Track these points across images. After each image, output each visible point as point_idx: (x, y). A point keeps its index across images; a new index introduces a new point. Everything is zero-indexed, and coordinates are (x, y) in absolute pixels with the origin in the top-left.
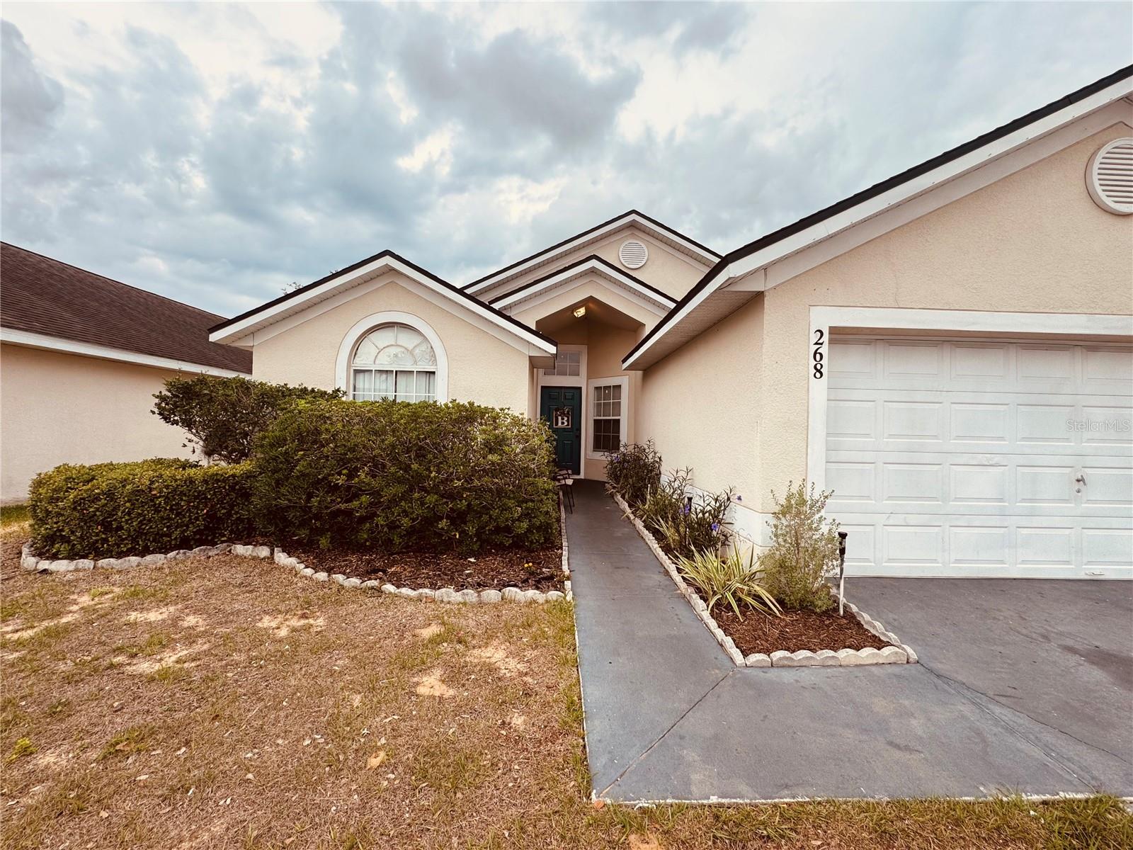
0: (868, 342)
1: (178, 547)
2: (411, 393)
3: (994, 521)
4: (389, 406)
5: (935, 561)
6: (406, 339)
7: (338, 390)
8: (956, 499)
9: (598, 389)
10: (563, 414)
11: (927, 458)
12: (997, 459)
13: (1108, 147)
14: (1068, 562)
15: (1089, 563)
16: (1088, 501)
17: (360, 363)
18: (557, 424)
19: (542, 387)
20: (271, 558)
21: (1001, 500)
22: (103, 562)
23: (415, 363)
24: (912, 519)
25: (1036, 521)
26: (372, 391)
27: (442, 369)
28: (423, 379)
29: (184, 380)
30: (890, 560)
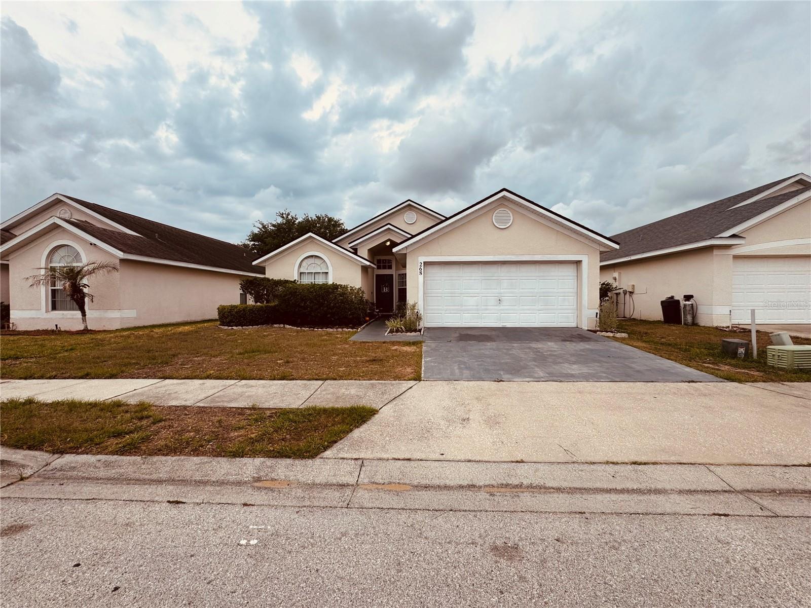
1: (260, 324)
2: (320, 280)
3: (476, 312)
4: (313, 286)
5: (459, 323)
6: (318, 261)
7: (295, 280)
8: (465, 306)
9: (399, 275)
10: (385, 287)
11: (456, 295)
12: (476, 295)
13: (497, 211)
14: (497, 323)
15: (503, 323)
16: (502, 306)
17: (302, 270)
18: (383, 290)
19: (376, 275)
20: (284, 327)
21: (477, 306)
22: (244, 327)
23: (321, 269)
24: (452, 312)
25: (488, 312)
26: (306, 280)
27: (330, 271)
28: (324, 275)
29: (250, 279)
30: (446, 322)
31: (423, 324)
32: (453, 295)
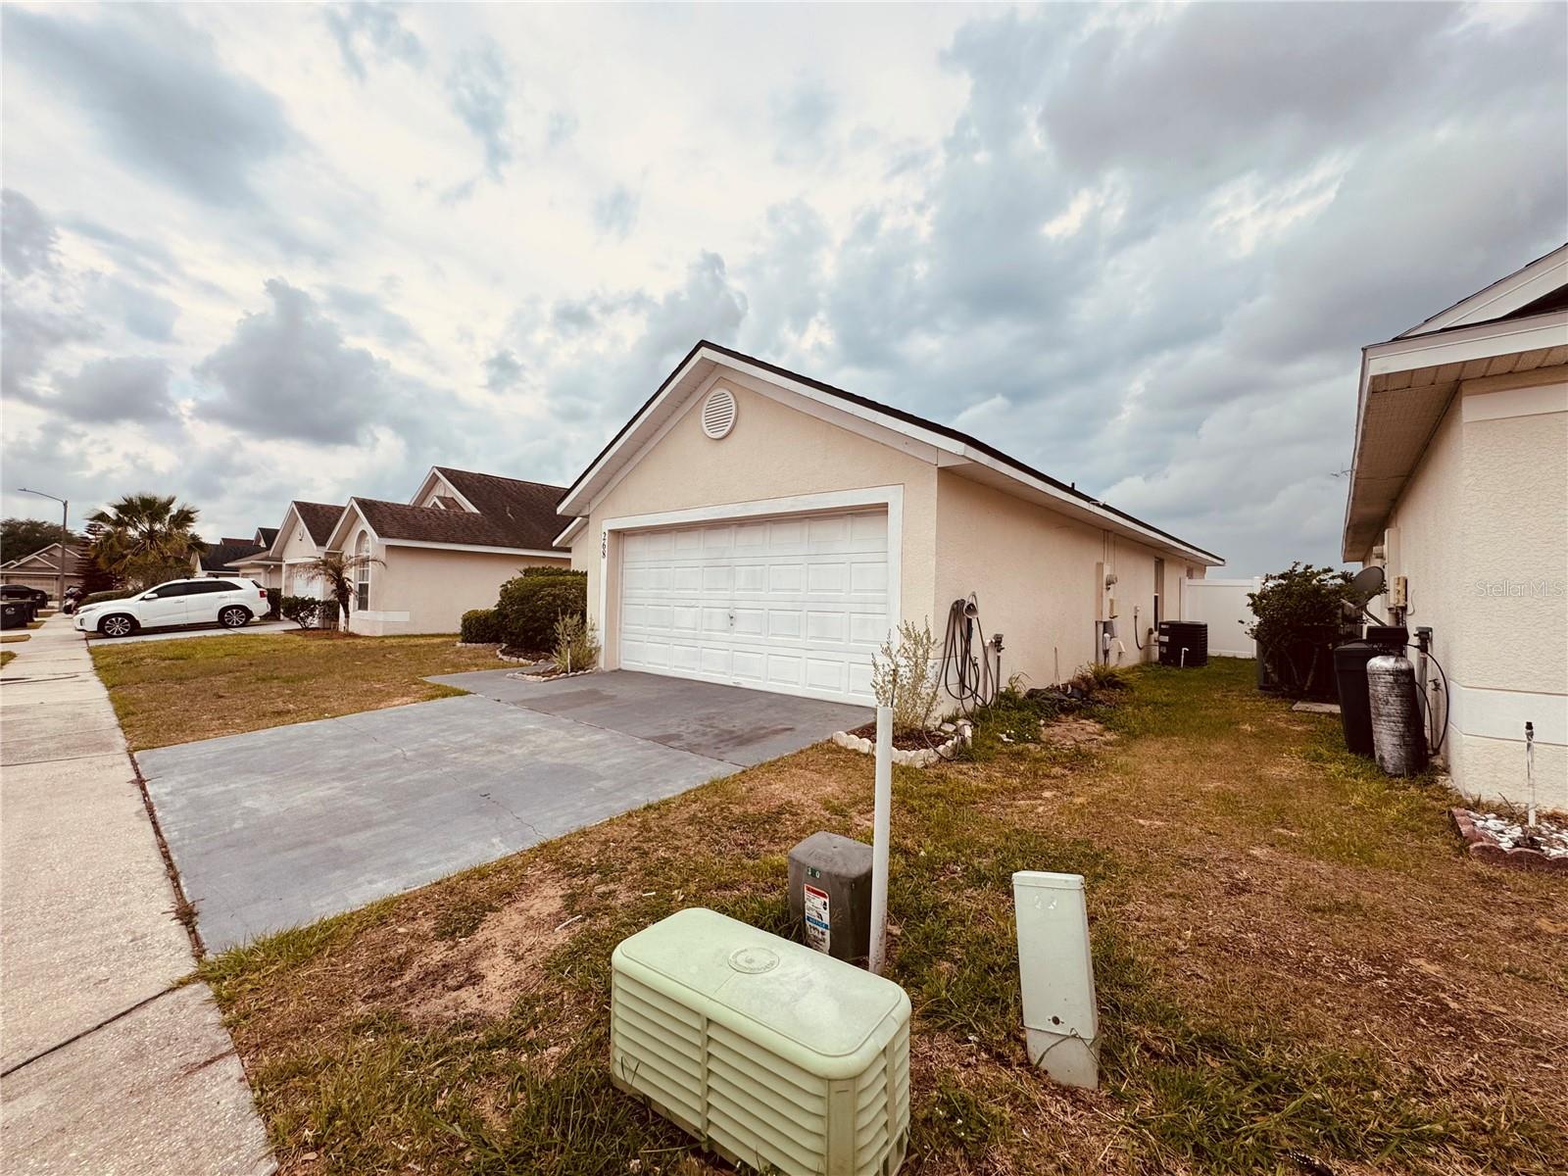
0: (643, 534)
3: (691, 642)
5: (665, 665)
8: (678, 628)
12: (693, 603)
13: (710, 397)
14: (724, 673)
15: (736, 675)
16: (737, 632)
21: (695, 629)
24: (658, 639)
25: (712, 644)
30: (649, 663)
31: (602, 663)
32: (660, 601)
